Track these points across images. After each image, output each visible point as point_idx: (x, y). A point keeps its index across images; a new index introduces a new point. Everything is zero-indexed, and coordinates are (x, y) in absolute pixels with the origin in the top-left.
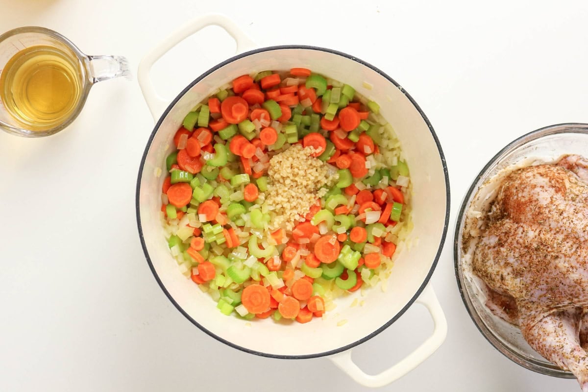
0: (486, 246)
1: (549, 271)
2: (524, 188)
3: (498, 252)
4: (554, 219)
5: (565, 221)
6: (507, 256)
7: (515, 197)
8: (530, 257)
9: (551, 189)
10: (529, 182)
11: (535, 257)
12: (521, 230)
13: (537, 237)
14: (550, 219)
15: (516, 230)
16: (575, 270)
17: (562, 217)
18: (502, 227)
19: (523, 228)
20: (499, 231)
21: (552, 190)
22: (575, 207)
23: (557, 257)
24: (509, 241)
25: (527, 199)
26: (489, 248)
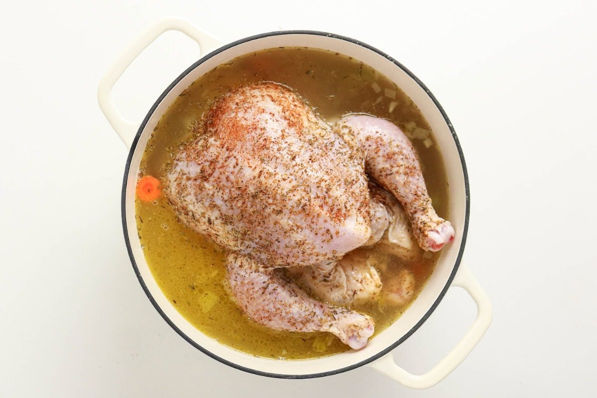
0: (184, 174)
1: (266, 225)
2: (248, 108)
3: (201, 188)
4: (284, 162)
5: (296, 168)
6: (213, 195)
7: (233, 115)
8: (244, 203)
9: (283, 120)
10: (255, 103)
11: (249, 206)
12: (232, 162)
13: (256, 179)
14: (279, 161)
15: (226, 161)
16: (299, 230)
17: (294, 163)
18: (205, 152)
19: (237, 160)
20: (201, 157)
21: (285, 123)
22: (312, 153)
23: (280, 212)
24: (216, 174)
25: (250, 123)
26: (189, 179)
